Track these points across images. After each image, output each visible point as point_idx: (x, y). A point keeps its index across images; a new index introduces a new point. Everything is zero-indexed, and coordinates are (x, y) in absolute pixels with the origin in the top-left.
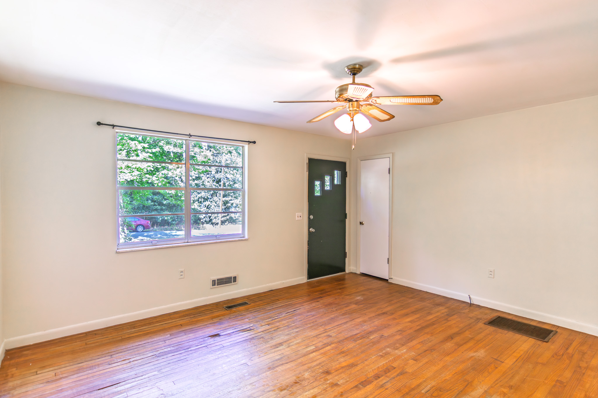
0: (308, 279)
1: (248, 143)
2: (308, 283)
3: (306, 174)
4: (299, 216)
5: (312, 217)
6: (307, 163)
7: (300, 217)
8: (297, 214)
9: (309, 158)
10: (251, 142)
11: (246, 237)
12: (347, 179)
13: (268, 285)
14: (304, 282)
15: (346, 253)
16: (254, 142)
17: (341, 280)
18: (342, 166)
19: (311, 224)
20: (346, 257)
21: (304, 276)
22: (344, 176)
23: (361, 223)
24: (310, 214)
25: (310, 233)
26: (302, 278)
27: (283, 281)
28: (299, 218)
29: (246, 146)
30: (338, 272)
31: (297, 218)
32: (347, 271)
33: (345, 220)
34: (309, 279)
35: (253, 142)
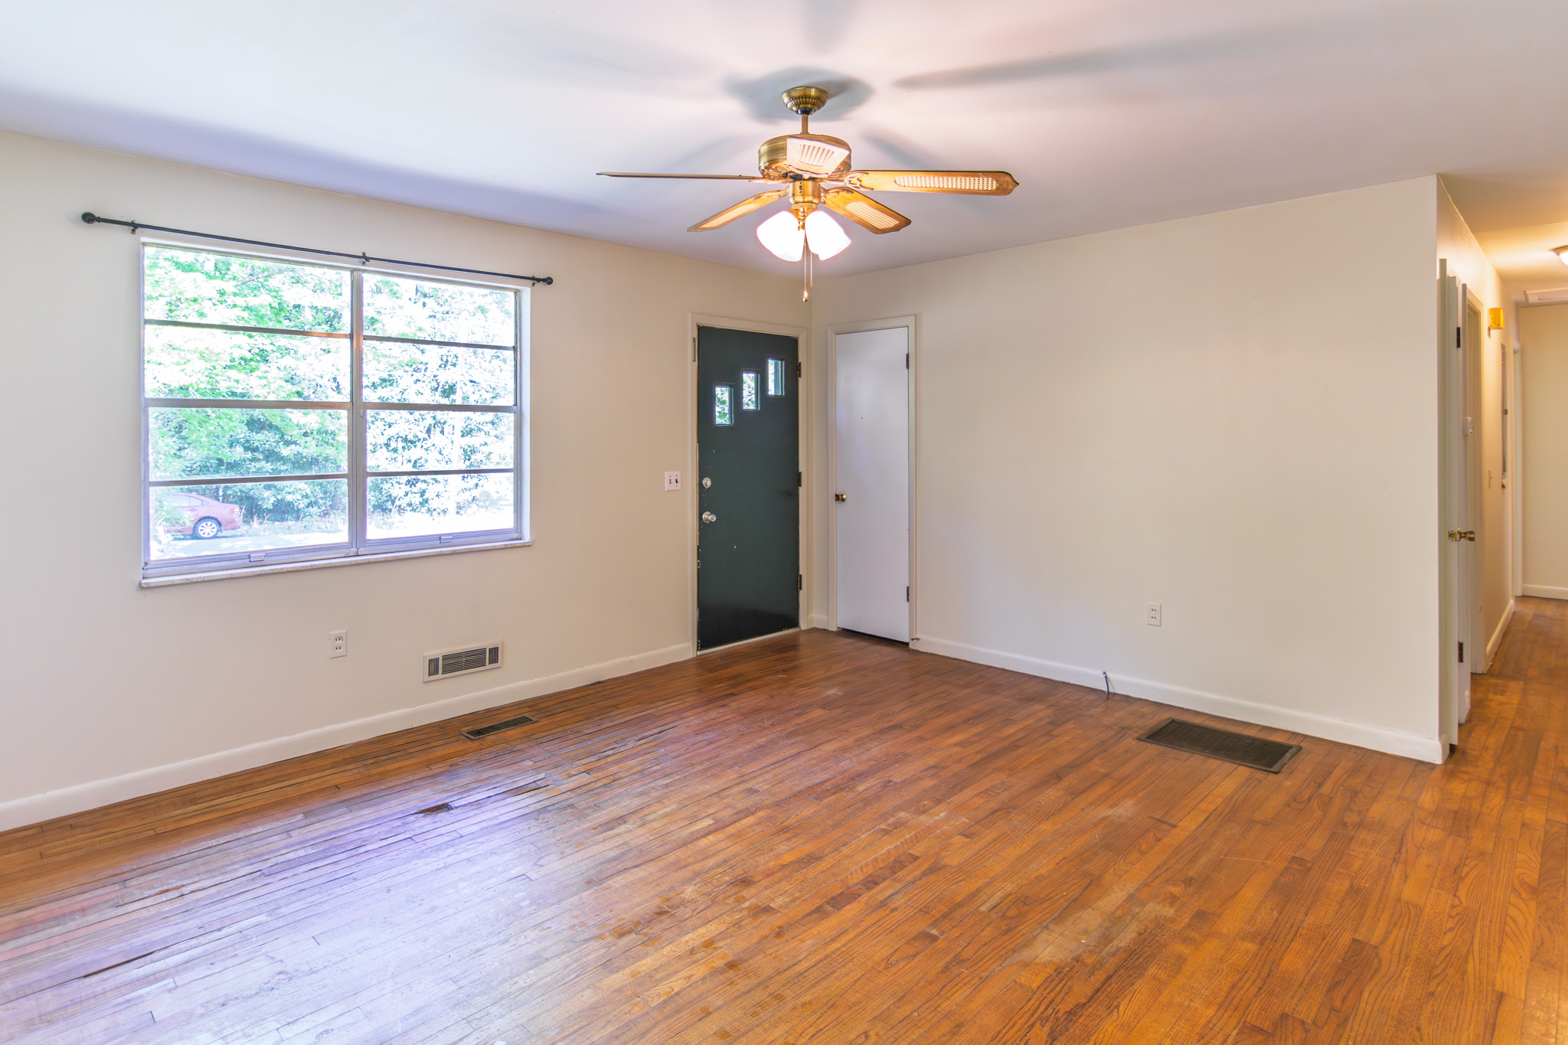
0: (698, 650)
1: (531, 282)
2: (699, 662)
3: (691, 369)
4: (674, 481)
5: (707, 482)
6: (694, 339)
7: (677, 482)
8: (667, 474)
9: (698, 326)
10: (539, 280)
11: (527, 537)
12: (802, 382)
13: (587, 667)
14: (689, 658)
15: (801, 576)
16: (549, 281)
17: (789, 647)
18: (786, 348)
19: (705, 501)
20: (801, 589)
21: (688, 641)
22: (793, 372)
23: (839, 498)
24: (701, 478)
25: (703, 526)
26: (682, 647)
27: (631, 657)
28: (674, 486)
29: (527, 292)
30: (781, 630)
31: (667, 487)
32: (803, 625)
33: (798, 491)
34: (700, 650)
35: (544, 280)
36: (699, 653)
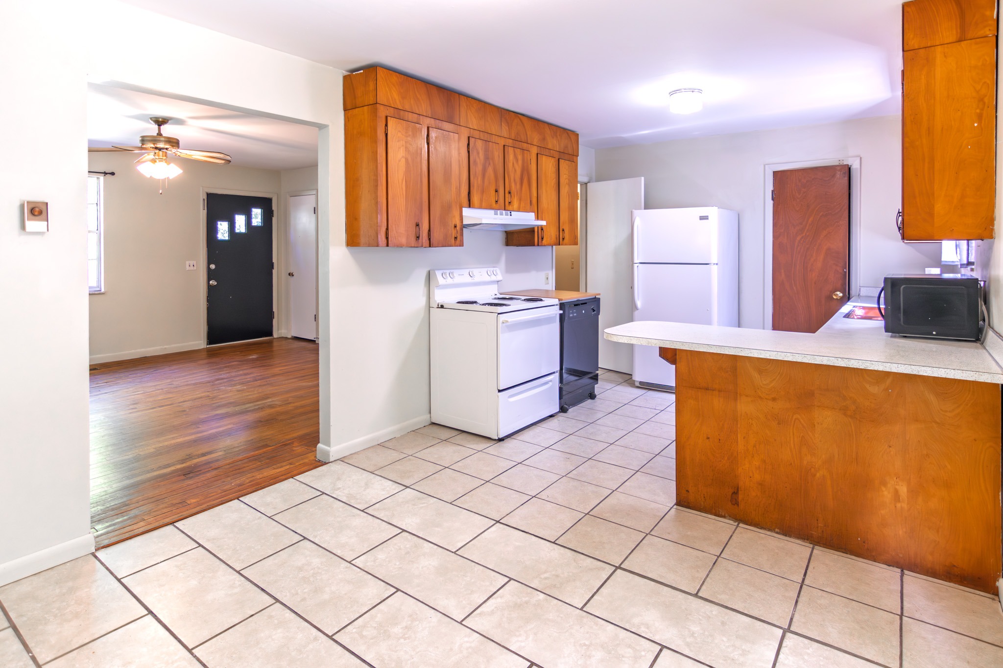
0: (207, 345)
1: (104, 174)
2: (208, 350)
3: (203, 214)
4: (192, 265)
5: (213, 266)
6: (204, 200)
7: (194, 266)
8: (187, 263)
9: (207, 193)
10: (107, 174)
11: (103, 290)
12: (274, 220)
13: (139, 350)
14: (201, 348)
15: (274, 312)
16: (113, 174)
17: (270, 343)
18: (265, 204)
19: (211, 275)
20: (274, 318)
21: (201, 340)
22: (268, 216)
23: (291, 274)
24: (209, 263)
25: (210, 288)
26: (200, 342)
27: (166, 347)
28: (192, 268)
29: (102, 178)
30: (262, 337)
31: (188, 268)
32: (275, 335)
33: (272, 271)
34: (209, 345)
35: (110, 173)
36: (208, 346)
